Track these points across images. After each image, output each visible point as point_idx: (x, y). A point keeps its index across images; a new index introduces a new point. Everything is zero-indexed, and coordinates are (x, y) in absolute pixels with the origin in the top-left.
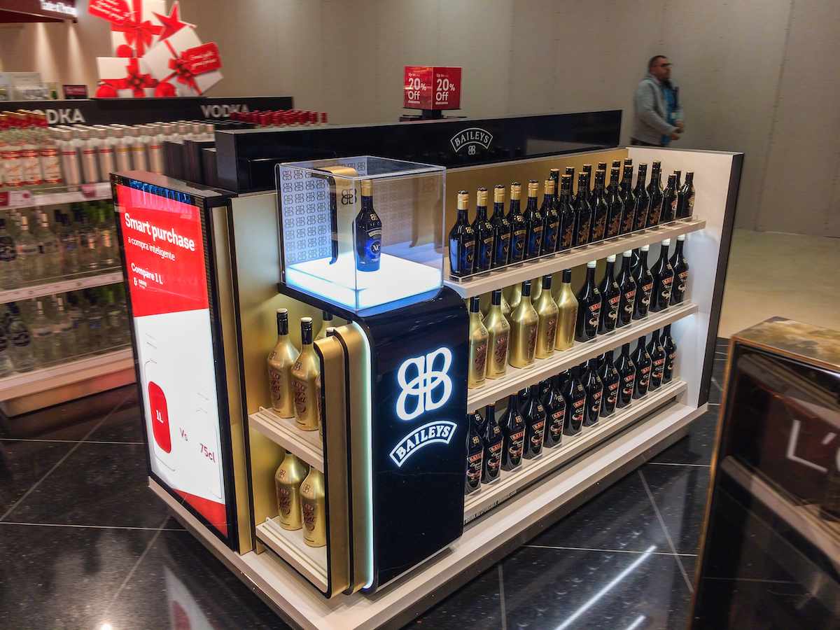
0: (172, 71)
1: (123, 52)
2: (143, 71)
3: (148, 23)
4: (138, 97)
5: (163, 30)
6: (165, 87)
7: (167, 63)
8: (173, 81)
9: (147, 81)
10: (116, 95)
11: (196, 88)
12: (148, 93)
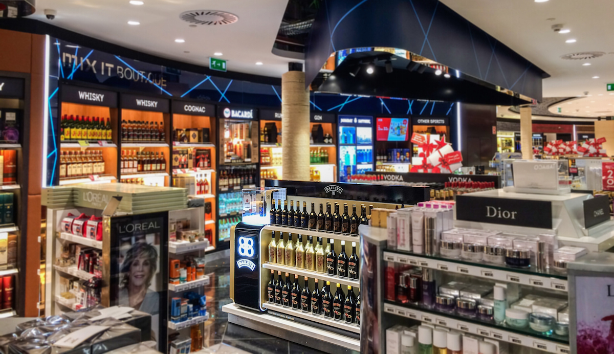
0: (439, 163)
1: (422, 155)
2: (428, 162)
3: (432, 144)
4: (426, 172)
5: (437, 147)
6: (436, 168)
7: (438, 159)
8: (440, 167)
9: (430, 166)
10: (417, 171)
11: (450, 170)
12: (429, 171)
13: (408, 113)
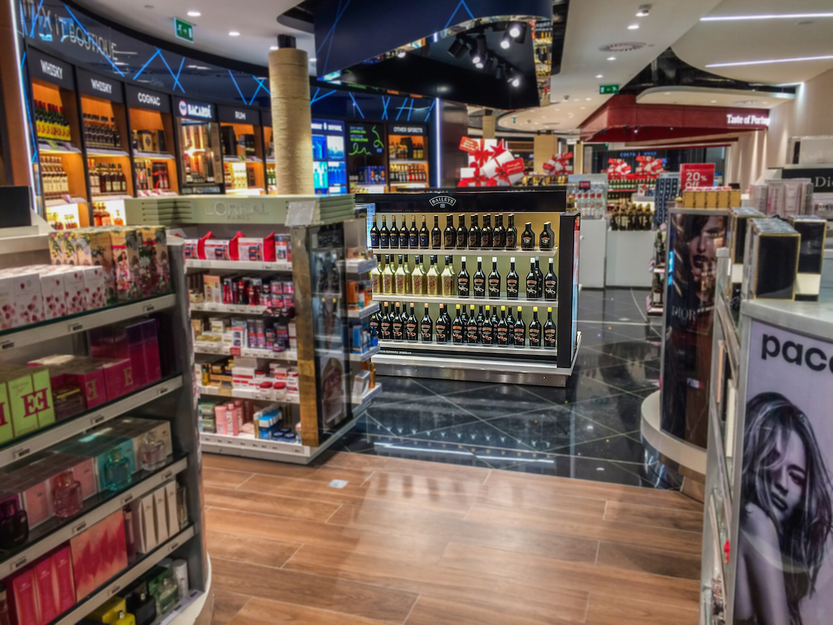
0: (496, 174)
1: (473, 165)
2: (481, 173)
3: (487, 151)
4: (478, 186)
5: (494, 154)
6: (492, 181)
7: (494, 169)
8: (497, 179)
9: (484, 178)
10: (467, 184)
11: (509, 181)
12: (483, 184)
13: (383, 118)
